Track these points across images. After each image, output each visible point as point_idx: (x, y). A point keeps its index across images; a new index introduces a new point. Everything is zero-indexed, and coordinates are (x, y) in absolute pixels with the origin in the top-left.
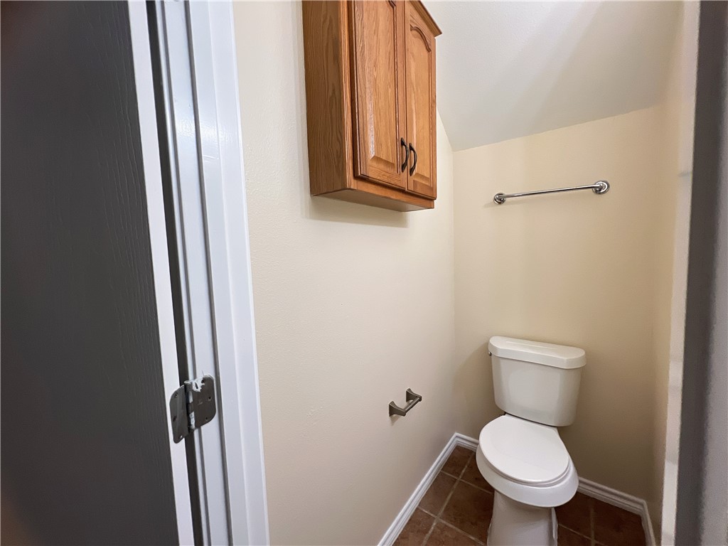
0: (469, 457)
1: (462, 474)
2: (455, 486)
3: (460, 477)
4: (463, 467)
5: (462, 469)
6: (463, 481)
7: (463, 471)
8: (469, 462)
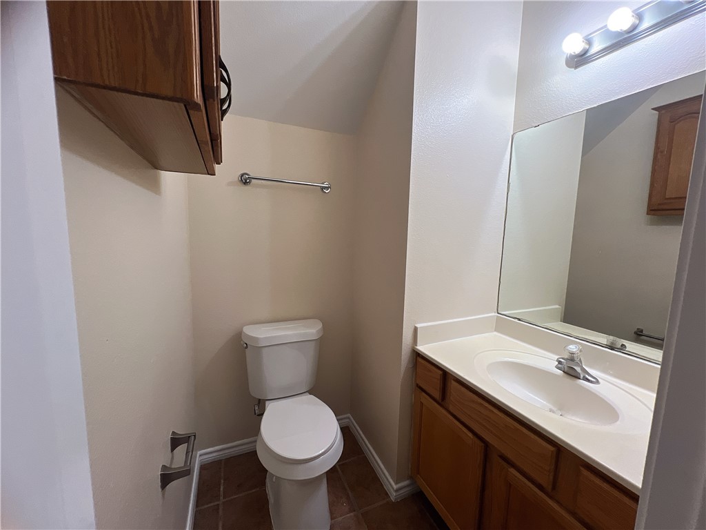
0: (220, 468)
1: (222, 493)
2: (221, 512)
3: (222, 498)
4: (220, 485)
5: (220, 488)
6: (227, 499)
7: (222, 489)
8: (222, 474)
